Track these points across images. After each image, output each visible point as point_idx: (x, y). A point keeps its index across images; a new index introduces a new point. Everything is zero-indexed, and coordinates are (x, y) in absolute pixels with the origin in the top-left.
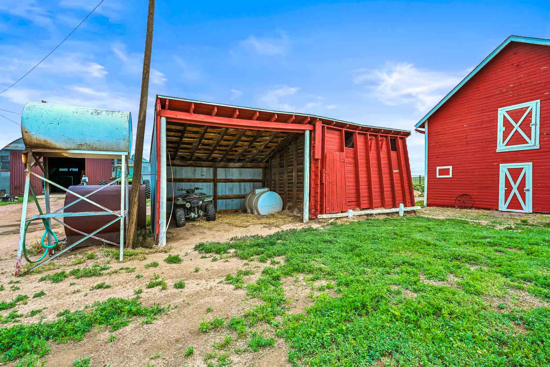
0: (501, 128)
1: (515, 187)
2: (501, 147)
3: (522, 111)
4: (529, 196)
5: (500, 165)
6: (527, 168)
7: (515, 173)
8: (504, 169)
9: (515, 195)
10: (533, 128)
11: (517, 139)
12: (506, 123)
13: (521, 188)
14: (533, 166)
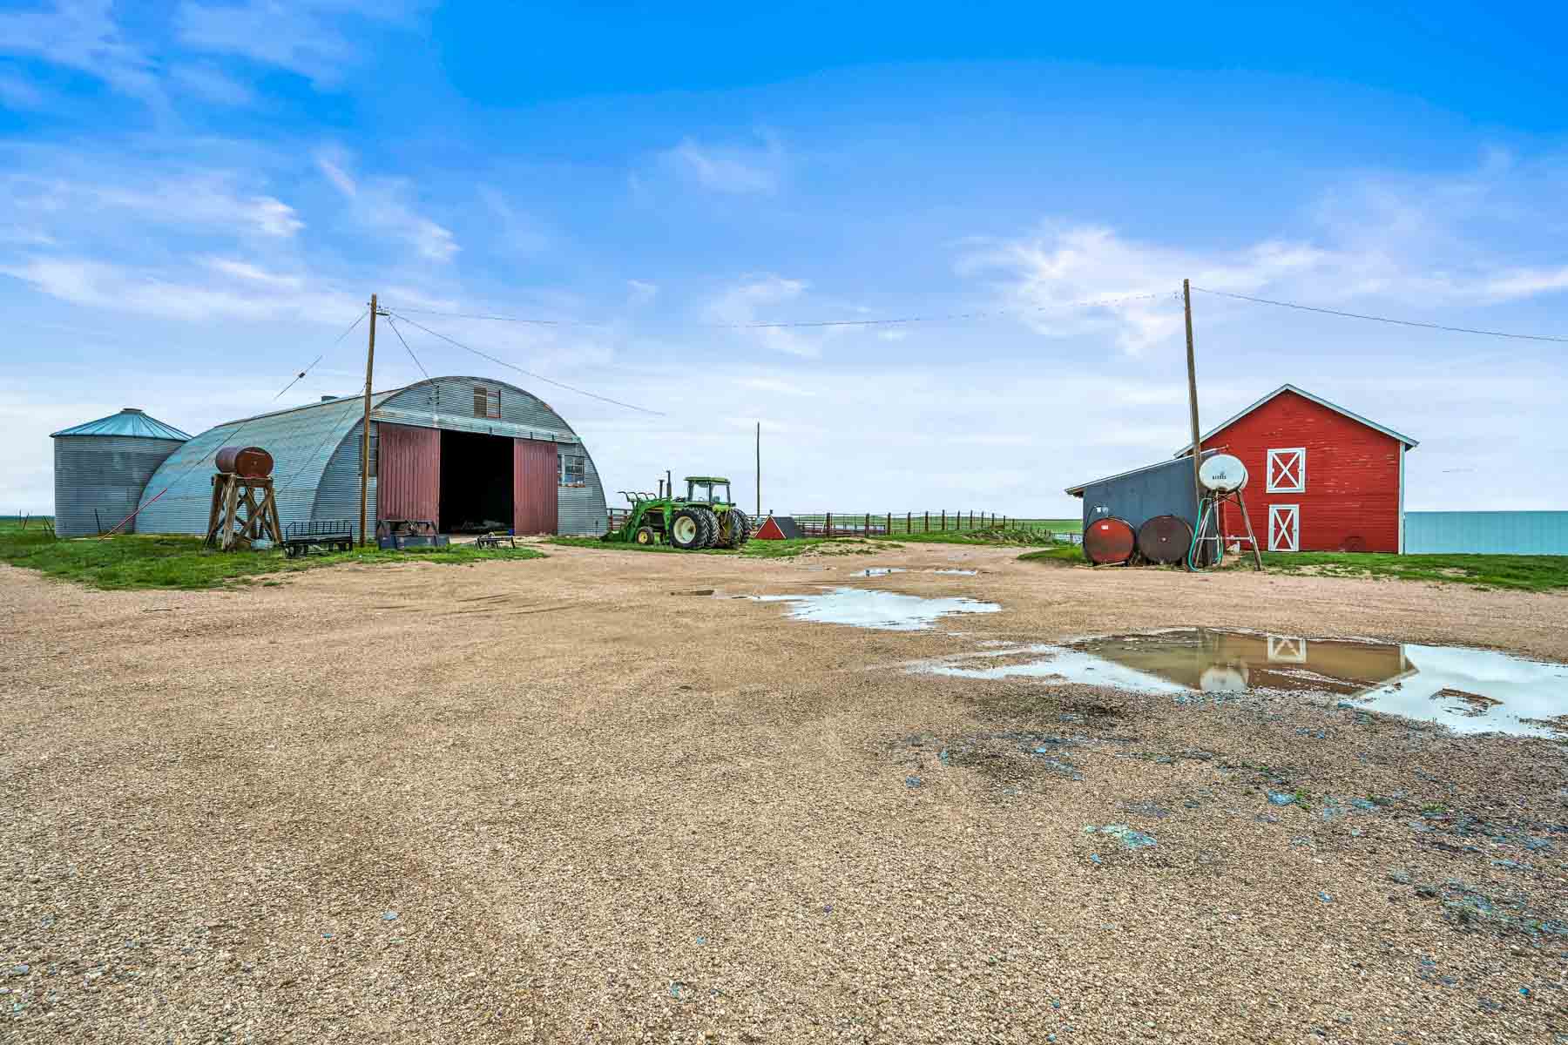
0: (1270, 470)
1: (1284, 527)
2: (1271, 488)
3: (1291, 456)
4: (1296, 535)
5: (1270, 506)
6: (1295, 510)
7: (1284, 514)
8: (1273, 510)
9: (1284, 535)
10: (1300, 473)
11: (1285, 482)
12: (1275, 464)
13: (1289, 529)
14: (1300, 508)
